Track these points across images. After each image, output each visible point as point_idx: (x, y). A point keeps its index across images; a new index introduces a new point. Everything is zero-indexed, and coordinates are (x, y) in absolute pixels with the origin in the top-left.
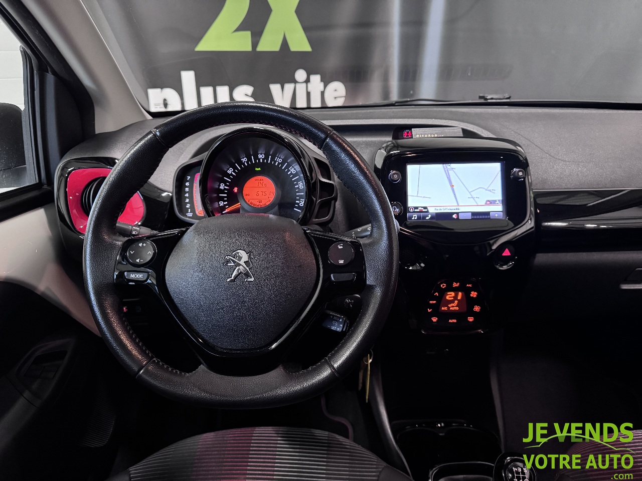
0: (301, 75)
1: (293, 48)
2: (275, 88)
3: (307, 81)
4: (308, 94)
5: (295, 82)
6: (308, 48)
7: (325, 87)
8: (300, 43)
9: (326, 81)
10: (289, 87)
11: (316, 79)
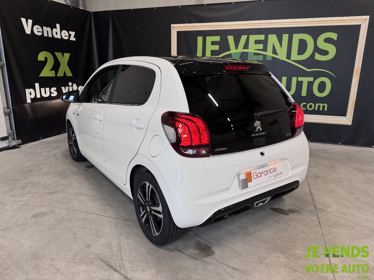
0: (70, 84)
1: (67, 75)
2: (63, 88)
3: (72, 86)
4: (73, 89)
5: (69, 86)
6: (72, 75)
7: (78, 87)
8: (69, 74)
9: (78, 86)
10: (67, 88)
11: (75, 85)
